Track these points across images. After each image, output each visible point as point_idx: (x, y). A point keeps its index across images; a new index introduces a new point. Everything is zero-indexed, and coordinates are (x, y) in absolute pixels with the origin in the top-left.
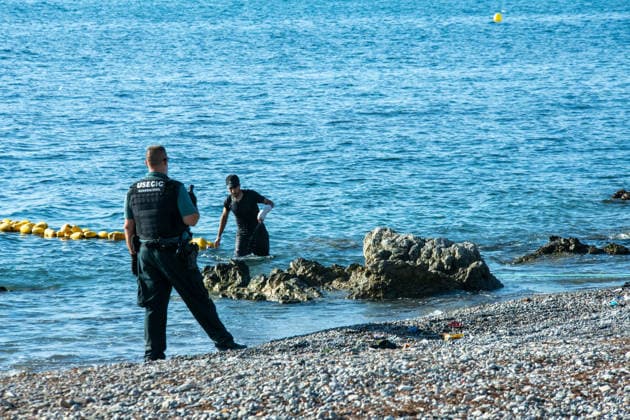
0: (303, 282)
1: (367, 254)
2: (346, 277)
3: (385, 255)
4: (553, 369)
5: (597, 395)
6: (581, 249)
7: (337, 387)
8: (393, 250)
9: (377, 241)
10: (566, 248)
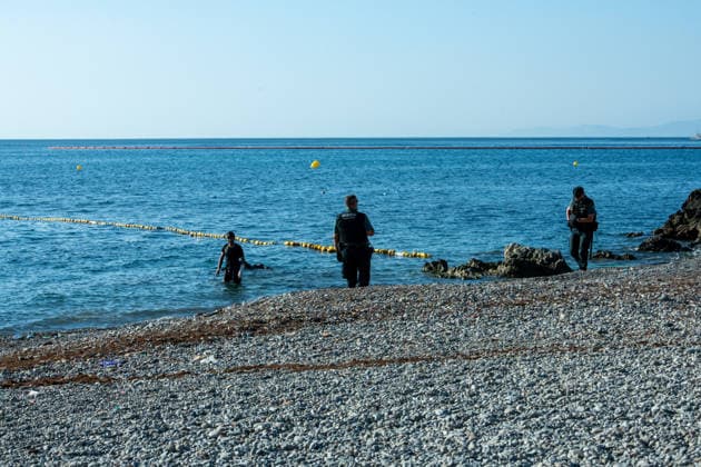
0: (474, 270)
1: (506, 256)
2: (495, 268)
3: (515, 256)
4: (592, 288)
5: (615, 297)
6: (612, 257)
7: (486, 294)
8: (519, 254)
9: (511, 250)
10: (604, 256)
